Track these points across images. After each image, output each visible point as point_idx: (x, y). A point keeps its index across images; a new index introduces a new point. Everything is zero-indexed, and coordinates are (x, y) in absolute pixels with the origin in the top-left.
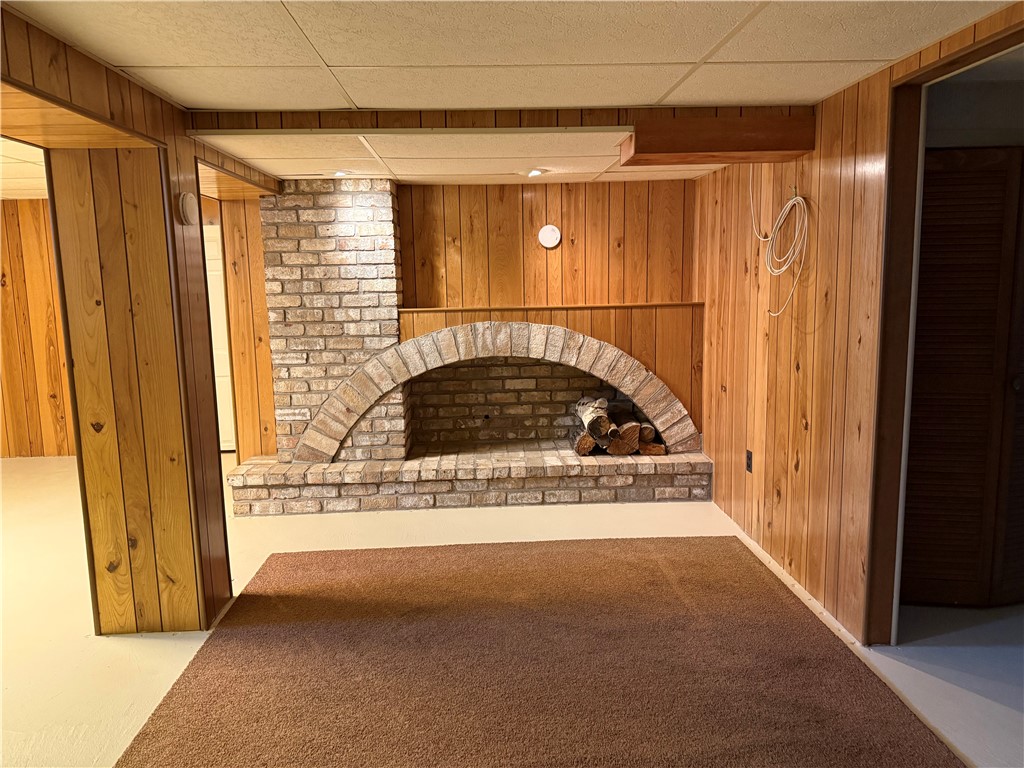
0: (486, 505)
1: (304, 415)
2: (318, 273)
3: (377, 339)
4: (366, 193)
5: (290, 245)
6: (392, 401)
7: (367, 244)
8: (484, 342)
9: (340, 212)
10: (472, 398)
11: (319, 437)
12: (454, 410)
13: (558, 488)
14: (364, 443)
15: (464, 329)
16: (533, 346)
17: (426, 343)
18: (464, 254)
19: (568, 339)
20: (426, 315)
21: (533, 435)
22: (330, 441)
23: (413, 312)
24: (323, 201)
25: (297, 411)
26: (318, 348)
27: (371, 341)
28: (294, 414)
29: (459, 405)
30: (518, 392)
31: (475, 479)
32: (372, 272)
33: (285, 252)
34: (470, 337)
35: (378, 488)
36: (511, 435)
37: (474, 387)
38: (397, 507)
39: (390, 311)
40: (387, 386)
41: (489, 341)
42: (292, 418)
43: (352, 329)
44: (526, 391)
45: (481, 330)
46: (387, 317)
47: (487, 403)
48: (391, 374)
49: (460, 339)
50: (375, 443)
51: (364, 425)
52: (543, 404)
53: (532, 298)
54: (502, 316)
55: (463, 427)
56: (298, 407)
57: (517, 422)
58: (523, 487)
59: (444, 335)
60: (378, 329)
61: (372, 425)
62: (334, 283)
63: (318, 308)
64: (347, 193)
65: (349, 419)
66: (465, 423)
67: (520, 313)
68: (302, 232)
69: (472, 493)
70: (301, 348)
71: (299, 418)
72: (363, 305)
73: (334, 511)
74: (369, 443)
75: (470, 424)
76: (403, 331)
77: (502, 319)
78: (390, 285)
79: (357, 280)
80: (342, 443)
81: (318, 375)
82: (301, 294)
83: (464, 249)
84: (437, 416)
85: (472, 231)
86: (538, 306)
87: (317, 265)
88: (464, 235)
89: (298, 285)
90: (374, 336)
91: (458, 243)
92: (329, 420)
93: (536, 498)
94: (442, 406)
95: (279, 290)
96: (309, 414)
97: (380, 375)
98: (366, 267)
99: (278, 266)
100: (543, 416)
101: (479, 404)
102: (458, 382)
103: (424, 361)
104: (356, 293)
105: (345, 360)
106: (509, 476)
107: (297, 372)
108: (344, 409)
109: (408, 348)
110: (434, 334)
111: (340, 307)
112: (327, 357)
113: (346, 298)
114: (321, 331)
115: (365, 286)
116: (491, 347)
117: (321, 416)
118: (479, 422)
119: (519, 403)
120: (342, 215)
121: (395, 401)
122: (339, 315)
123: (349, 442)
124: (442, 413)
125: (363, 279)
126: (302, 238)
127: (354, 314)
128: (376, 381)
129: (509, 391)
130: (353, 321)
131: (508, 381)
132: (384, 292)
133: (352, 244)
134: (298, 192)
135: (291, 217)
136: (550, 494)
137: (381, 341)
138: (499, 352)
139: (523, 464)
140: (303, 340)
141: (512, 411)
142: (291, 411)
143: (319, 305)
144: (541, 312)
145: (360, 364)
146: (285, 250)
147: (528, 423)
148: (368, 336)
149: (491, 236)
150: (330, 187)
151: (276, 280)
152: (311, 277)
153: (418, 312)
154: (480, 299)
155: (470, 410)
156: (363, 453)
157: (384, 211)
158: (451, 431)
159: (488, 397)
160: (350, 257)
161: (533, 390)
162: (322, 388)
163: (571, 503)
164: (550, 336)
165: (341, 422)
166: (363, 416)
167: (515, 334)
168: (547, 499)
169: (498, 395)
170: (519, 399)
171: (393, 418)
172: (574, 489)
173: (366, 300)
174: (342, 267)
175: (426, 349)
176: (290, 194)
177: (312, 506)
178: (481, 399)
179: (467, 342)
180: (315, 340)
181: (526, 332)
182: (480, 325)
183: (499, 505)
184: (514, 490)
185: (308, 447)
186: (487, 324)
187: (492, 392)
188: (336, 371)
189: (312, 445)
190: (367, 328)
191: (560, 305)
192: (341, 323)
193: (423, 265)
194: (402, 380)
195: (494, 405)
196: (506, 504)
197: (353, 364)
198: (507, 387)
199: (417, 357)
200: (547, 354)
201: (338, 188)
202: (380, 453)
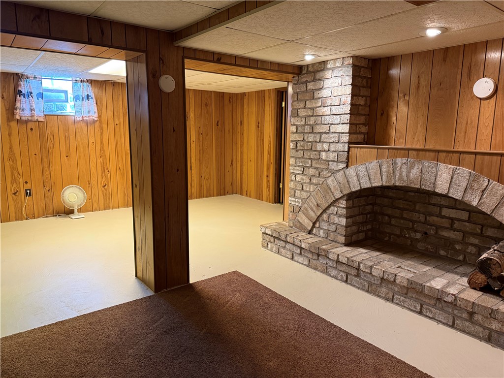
0: (379, 296)
1: (299, 203)
2: (312, 121)
3: (336, 163)
4: (339, 67)
5: (302, 105)
6: (340, 205)
7: (336, 101)
8: (401, 174)
9: (326, 81)
10: (415, 216)
11: (304, 217)
12: (402, 221)
13: (434, 306)
14: (324, 228)
15: (388, 162)
16: (439, 182)
17: (362, 169)
18: (411, 106)
19: (472, 180)
20: (365, 150)
21: (461, 258)
22: (308, 221)
23: (357, 148)
24: (318, 76)
25: (297, 200)
26: (308, 165)
27: (332, 164)
28: (295, 201)
29: (405, 219)
30: (452, 220)
31: (371, 273)
32: (337, 119)
33: (300, 109)
34: (391, 169)
35: (318, 256)
36: (442, 253)
37: (417, 208)
38: (326, 272)
39: (344, 146)
40: (338, 195)
41: (404, 173)
42: (294, 203)
43: (324, 155)
44: (459, 220)
45: (399, 164)
46: (342, 150)
47: (426, 222)
48: (340, 188)
49: (384, 170)
50: (330, 229)
51: (325, 216)
52: (474, 235)
53: (462, 142)
54: (417, 155)
55: (407, 236)
56: (298, 198)
57: (449, 244)
58: (406, 294)
59: (373, 165)
60: (336, 157)
61: (329, 217)
62: (318, 127)
63: (310, 142)
64: (330, 69)
65: (318, 210)
66: (409, 234)
67: (432, 154)
68: (307, 96)
69: (370, 284)
70: (301, 164)
71: (297, 204)
72: (331, 141)
73: (297, 262)
74: (327, 228)
75: (412, 235)
76: (350, 160)
77: (418, 157)
78: (346, 129)
79: (329, 125)
80: (314, 224)
81: (307, 181)
82: (304, 133)
83: (411, 101)
84: (389, 223)
85: (418, 88)
86: (448, 149)
87: (312, 116)
88: (412, 91)
89: (303, 127)
90: (334, 161)
91: (407, 98)
92: (309, 209)
93: (415, 307)
94: (395, 217)
95: (295, 131)
96: (301, 203)
97: (334, 187)
98: (334, 116)
99: (295, 117)
100: (472, 245)
101: (420, 222)
102: (407, 202)
103: (359, 182)
104: (328, 133)
105: (319, 175)
106: (395, 281)
107: (299, 178)
108: (316, 204)
109: (351, 171)
110: (367, 164)
111: (320, 141)
112: (311, 171)
113: (324, 136)
114: (310, 156)
115: (333, 129)
116: (405, 178)
117: (306, 205)
118: (418, 236)
119: (451, 228)
120: (327, 83)
121: (342, 206)
122: (319, 147)
123: (317, 225)
124: (393, 221)
125: (332, 124)
126: (307, 100)
127: (326, 146)
128: (332, 190)
129: (444, 217)
130: (325, 151)
131: (445, 208)
132: (342, 133)
133: (329, 102)
134: (308, 72)
135: (303, 88)
136: (427, 309)
137: (337, 165)
138: (411, 183)
139: (410, 276)
140: (303, 160)
141: (446, 234)
142: (294, 199)
143: (311, 140)
144: (450, 155)
145: (326, 178)
146: (300, 107)
147: (458, 247)
148: (331, 161)
149: (432, 91)
150: (322, 67)
151: (294, 125)
152: (309, 123)
153: (360, 148)
154: (418, 140)
155: (413, 225)
156: (324, 233)
157: (347, 78)
158: (398, 236)
159: (428, 218)
160: (326, 110)
161: (465, 221)
162: (308, 189)
163: (444, 324)
164: (455, 176)
165: (314, 212)
166: (325, 211)
167: (425, 170)
168: (424, 311)
169: (435, 218)
170: (452, 225)
171: (340, 216)
172: (449, 313)
173: (333, 137)
174: (323, 117)
175: (361, 174)
176: (304, 74)
177: (289, 254)
178: (422, 218)
179: (388, 173)
180: (307, 160)
181: (434, 170)
182: (399, 161)
183: (387, 300)
184: (399, 293)
185: (299, 221)
186: (404, 160)
187: (431, 215)
188: (314, 181)
189: (301, 221)
190: (332, 156)
191: (488, 151)
192: (320, 151)
193: (382, 114)
194: (346, 192)
195: (432, 225)
196: (392, 301)
197: (323, 178)
198: (443, 214)
199: (355, 178)
200: (451, 191)
201: (325, 67)
202: (331, 236)
